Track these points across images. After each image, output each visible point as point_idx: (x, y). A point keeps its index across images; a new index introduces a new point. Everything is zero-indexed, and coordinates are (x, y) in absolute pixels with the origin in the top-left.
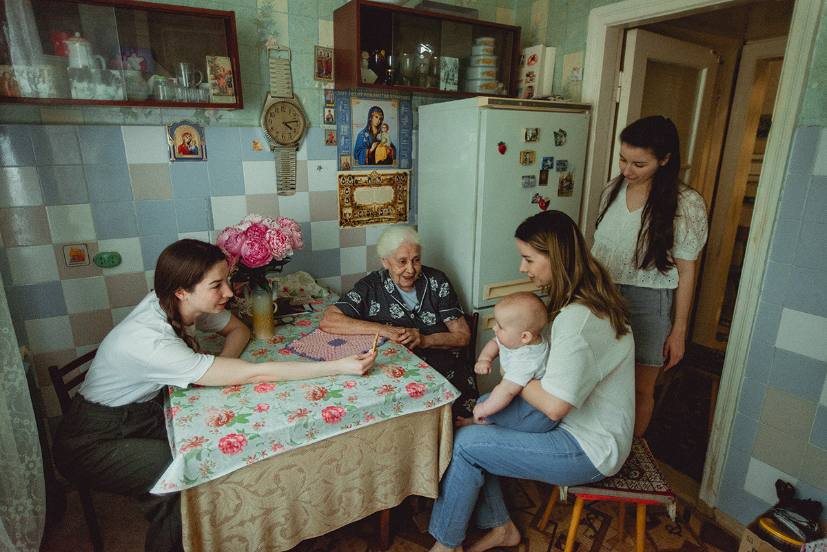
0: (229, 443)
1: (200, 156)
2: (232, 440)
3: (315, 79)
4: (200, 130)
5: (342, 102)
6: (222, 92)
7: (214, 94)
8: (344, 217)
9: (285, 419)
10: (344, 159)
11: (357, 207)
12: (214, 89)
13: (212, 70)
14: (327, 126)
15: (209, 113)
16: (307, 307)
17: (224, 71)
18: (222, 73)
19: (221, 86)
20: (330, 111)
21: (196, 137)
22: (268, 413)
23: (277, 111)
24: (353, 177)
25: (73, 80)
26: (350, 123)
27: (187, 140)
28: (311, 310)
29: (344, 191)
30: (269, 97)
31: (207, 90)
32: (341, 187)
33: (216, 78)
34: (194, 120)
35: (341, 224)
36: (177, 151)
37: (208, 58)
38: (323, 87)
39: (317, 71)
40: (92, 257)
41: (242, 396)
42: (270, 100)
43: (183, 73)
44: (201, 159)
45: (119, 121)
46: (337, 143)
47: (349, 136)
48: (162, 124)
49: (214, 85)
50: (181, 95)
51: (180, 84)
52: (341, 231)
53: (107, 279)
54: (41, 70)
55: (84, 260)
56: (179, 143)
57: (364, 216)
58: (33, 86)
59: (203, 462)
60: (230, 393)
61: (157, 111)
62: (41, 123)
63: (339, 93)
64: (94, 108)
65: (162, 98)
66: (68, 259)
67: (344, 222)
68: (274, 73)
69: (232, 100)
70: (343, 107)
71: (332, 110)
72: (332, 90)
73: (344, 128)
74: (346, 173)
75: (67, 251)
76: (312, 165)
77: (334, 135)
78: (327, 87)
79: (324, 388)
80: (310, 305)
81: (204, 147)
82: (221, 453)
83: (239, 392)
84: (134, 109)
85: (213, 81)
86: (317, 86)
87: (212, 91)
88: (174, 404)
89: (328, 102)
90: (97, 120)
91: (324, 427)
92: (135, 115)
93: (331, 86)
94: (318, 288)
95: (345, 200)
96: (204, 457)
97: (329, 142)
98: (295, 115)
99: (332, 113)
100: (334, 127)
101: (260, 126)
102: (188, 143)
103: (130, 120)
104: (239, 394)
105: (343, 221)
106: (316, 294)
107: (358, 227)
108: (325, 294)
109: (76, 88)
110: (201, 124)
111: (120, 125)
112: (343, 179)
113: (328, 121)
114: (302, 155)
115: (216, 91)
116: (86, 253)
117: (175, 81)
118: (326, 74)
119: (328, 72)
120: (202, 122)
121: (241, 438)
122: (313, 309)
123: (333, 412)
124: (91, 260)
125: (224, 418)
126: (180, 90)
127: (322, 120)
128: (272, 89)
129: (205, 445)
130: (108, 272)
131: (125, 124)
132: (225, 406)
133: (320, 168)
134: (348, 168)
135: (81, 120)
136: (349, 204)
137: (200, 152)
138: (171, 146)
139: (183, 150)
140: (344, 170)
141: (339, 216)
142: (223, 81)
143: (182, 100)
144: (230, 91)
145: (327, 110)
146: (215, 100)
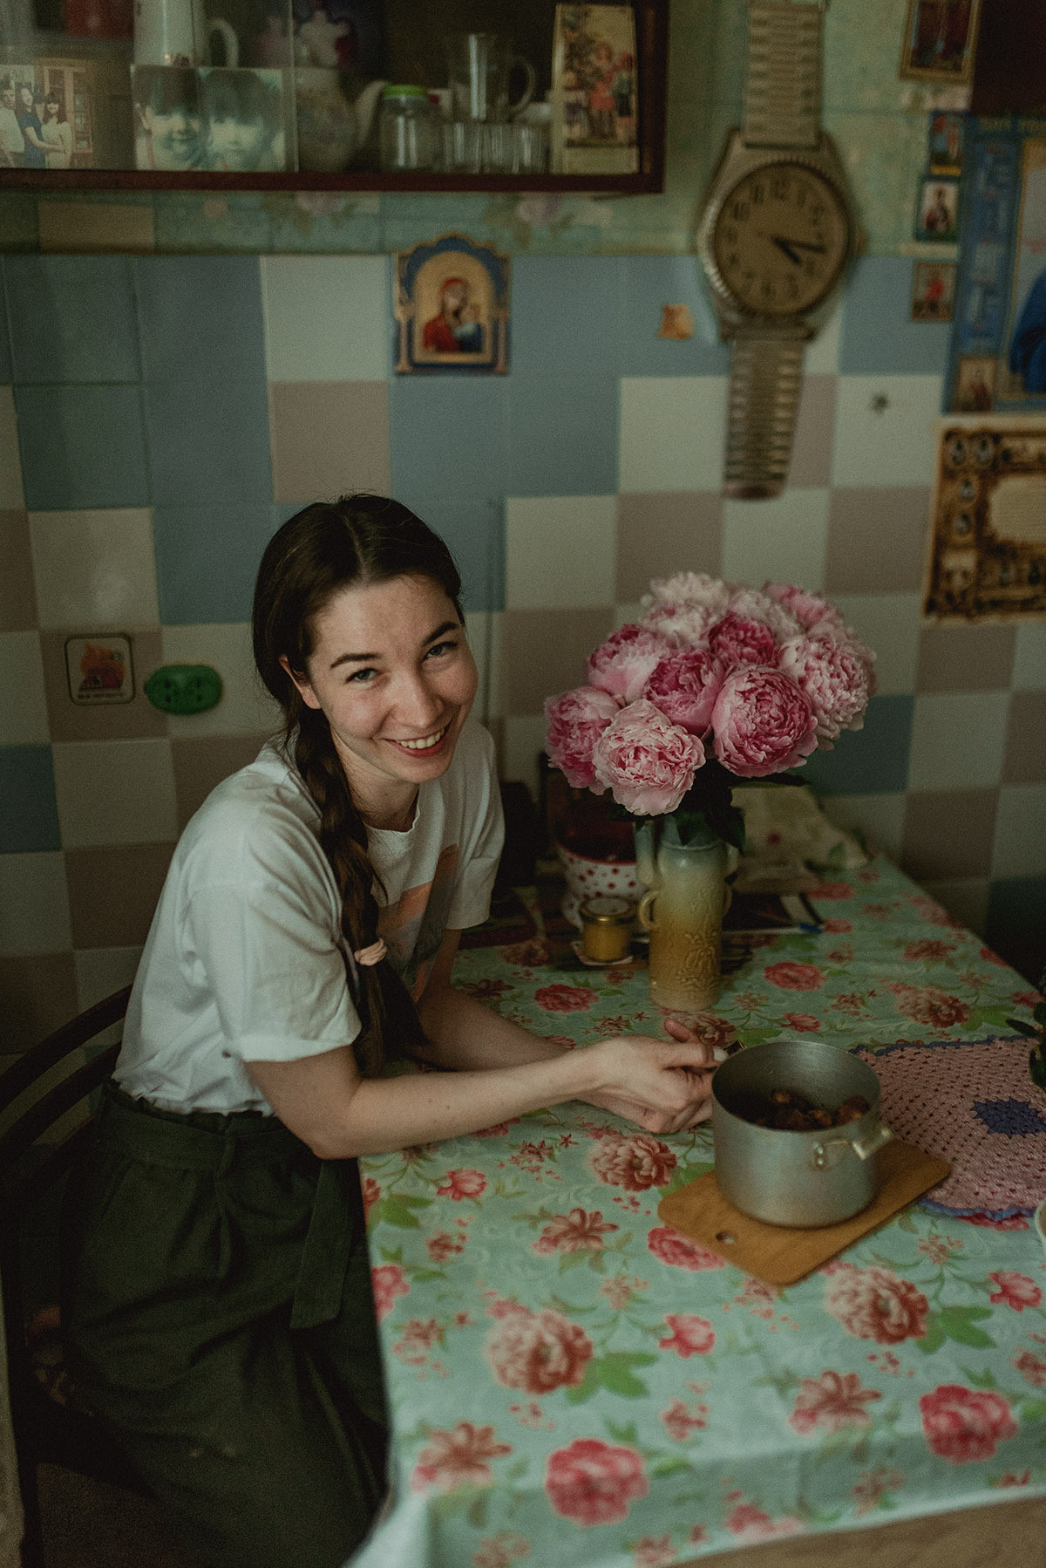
0: (585, 1482)
1: (484, 357)
2: (594, 1469)
3: (903, 75)
4: (497, 267)
5: (989, 159)
6: (599, 135)
7: (571, 144)
8: (943, 585)
9: (780, 1410)
10: (971, 373)
11: (994, 550)
12: (570, 123)
13: (574, 53)
14: (927, 250)
15: (531, 208)
16: (792, 903)
17: (609, 57)
18: (603, 65)
19: (594, 112)
20: (940, 194)
21: (481, 294)
22: (712, 1366)
23: (757, 197)
24: (997, 437)
25: (143, 107)
26: (1010, 239)
27: (452, 302)
28: (810, 921)
29: (956, 489)
30: (737, 149)
31: (545, 128)
32: (948, 473)
33: (581, 85)
34: (481, 234)
35: (930, 607)
36: (418, 339)
37: (562, 12)
38: (929, 103)
39: (912, 44)
40: (143, 676)
41: (613, 1267)
42: (740, 159)
43: (474, 70)
44: (487, 368)
45: (255, 239)
46: (953, 312)
47: (998, 289)
48: (381, 250)
49: (572, 109)
50: (461, 147)
51: (460, 113)
52: (926, 636)
53: (178, 747)
54: (57, 77)
55: (118, 684)
56: (427, 311)
57: (1019, 582)
58: (31, 131)
59: (489, 1533)
60: (566, 1245)
61: (370, 203)
62: (37, 249)
63: (987, 124)
64: (185, 197)
65: (401, 162)
66: (78, 677)
67: (942, 601)
68: (761, 58)
69: (625, 161)
70: (991, 178)
71: (951, 191)
72: (956, 114)
73: (986, 257)
74: (971, 422)
75: (77, 651)
76: (855, 391)
77: (948, 281)
78: (943, 103)
79: (911, 1288)
80: (804, 898)
81: (502, 327)
82: (551, 1508)
83: (595, 1245)
84: (304, 201)
85: (572, 97)
86: (905, 99)
87: (562, 132)
88: (386, 1254)
89: (938, 158)
90: (190, 237)
91: (924, 1470)
92: (303, 219)
93: (958, 98)
94: (831, 836)
95: (958, 523)
96: (496, 1518)
97: (925, 308)
98: (818, 209)
99: (950, 200)
100: (949, 252)
101: (694, 250)
102: (457, 313)
103: (288, 234)
104: (599, 1254)
105: (941, 599)
106: (821, 857)
107: (992, 621)
108: (853, 861)
109: (149, 133)
110: (502, 249)
111: (255, 252)
112: (959, 447)
113: (931, 229)
114: (822, 356)
115: (578, 131)
116: (127, 663)
117: (445, 96)
118: (946, 55)
119: (954, 47)
120: (505, 242)
121: (624, 1466)
122: (819, 920)
123: (966, 1414)
124: (140, 688)
125: (557, 1360)
126: (459, 130)
127: (908, 226)
128: (750, 119)
129: (499, 1467)
130: (182, 728)
131: (271, 251)
132: (555, 1298)
133: (881, 403)
134: (981, 402)
135: (146, 237)
136: (969, 537)
137: (487, 343)
138: (404, 322)
139: (440, 336)
140: (966, 408)
141: (926, 580)
142: (605, 93)
143: (464, 166)
144: (624, 128)
145: (930, 189)
146: (570, 162)
